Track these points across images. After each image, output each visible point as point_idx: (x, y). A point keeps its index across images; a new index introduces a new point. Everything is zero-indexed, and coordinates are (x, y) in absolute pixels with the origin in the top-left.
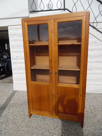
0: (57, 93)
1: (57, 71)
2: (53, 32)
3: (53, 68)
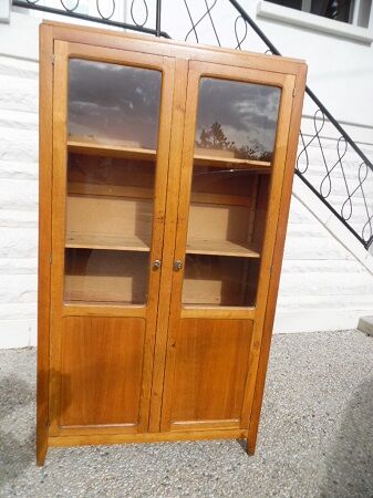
0: (174, 346)
1: (181, 261)
2: (179, 107)
3: (169, 248)
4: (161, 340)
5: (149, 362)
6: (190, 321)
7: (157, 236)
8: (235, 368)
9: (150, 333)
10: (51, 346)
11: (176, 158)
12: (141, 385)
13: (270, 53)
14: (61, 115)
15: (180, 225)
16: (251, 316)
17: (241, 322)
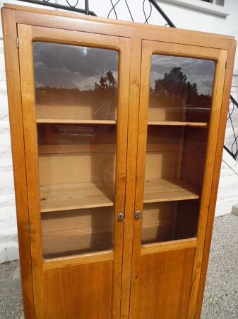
0: (136, 277)
2: (135, 82)
3: (130, 202)
4: (126, 275)
5: (117, 293)
6: (148, 256)
7: (120, 193)
8: (183, 284)
9: (117, 271)
10: (35, 297)
11: (133, 126)
12: (111, 311)
13: (168, 26)
14: (29, 96)
15: (138, 181)
16: (194, 244)
17: (186, 251)
